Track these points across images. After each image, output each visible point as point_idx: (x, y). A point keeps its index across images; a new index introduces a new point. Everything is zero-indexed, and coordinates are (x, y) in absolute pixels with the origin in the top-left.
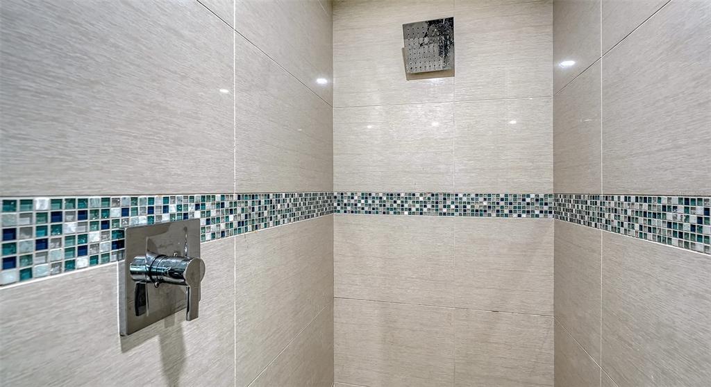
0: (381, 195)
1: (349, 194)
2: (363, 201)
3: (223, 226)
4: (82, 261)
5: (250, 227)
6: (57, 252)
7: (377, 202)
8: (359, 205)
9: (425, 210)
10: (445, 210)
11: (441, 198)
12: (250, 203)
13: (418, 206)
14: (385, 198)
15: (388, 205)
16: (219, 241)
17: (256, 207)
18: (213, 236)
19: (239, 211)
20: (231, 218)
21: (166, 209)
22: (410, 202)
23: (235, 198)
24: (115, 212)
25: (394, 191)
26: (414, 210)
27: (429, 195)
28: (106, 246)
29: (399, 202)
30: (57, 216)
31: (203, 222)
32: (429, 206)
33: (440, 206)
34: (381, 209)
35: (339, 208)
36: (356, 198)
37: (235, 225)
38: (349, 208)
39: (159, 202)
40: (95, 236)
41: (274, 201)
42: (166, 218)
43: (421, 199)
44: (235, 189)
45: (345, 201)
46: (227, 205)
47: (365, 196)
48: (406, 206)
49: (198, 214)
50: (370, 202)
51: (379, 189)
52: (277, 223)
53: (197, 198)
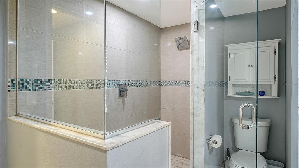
0: (172, 81)
1: (165, 81)
2: (168, 83)
3: (131, 86)
4: (115, 87)
5: (136, 86)
6: (113, 86)
7: (171, 83)
8: (167, 84)
9: (183, 85)
10: (188, 85)
11: (187, 82)
12: (136, 82)
13: (181, 84)
14: (173, 82)
15: (174, 84)
16: (130, 88)
17: (137, 83)
18: (129, 87)
19: (134, 83)
20: (132, 84)
21: (123, 82)
22: (179, 83)
23: (133, 81)
24: (118, 82)
25: (176, 80)
26: (180, 85)
27: (184, 81)
28: (117, 86)
29: (177, 83)
30: (113, 82)
31: (128, 84)
32: (184, 84)
33: (187, 84)
34: (172, 85)
35: (162, 85)
36: (166, 82)
37: (133, 85)
38: (165, 85)
39: (122, 81)
40: (116, 85)
41: (142, 82)
42: (123, 83)
43: (182, 82)
44: (133, 80)
45: (164, 83)
46: (132, 82)
47: (169, 82)
48: (178, 84)
49: (127, 83)
50: (170, 83)
51: (172, 80)
52: (143, 86)
53: (127, 81)
